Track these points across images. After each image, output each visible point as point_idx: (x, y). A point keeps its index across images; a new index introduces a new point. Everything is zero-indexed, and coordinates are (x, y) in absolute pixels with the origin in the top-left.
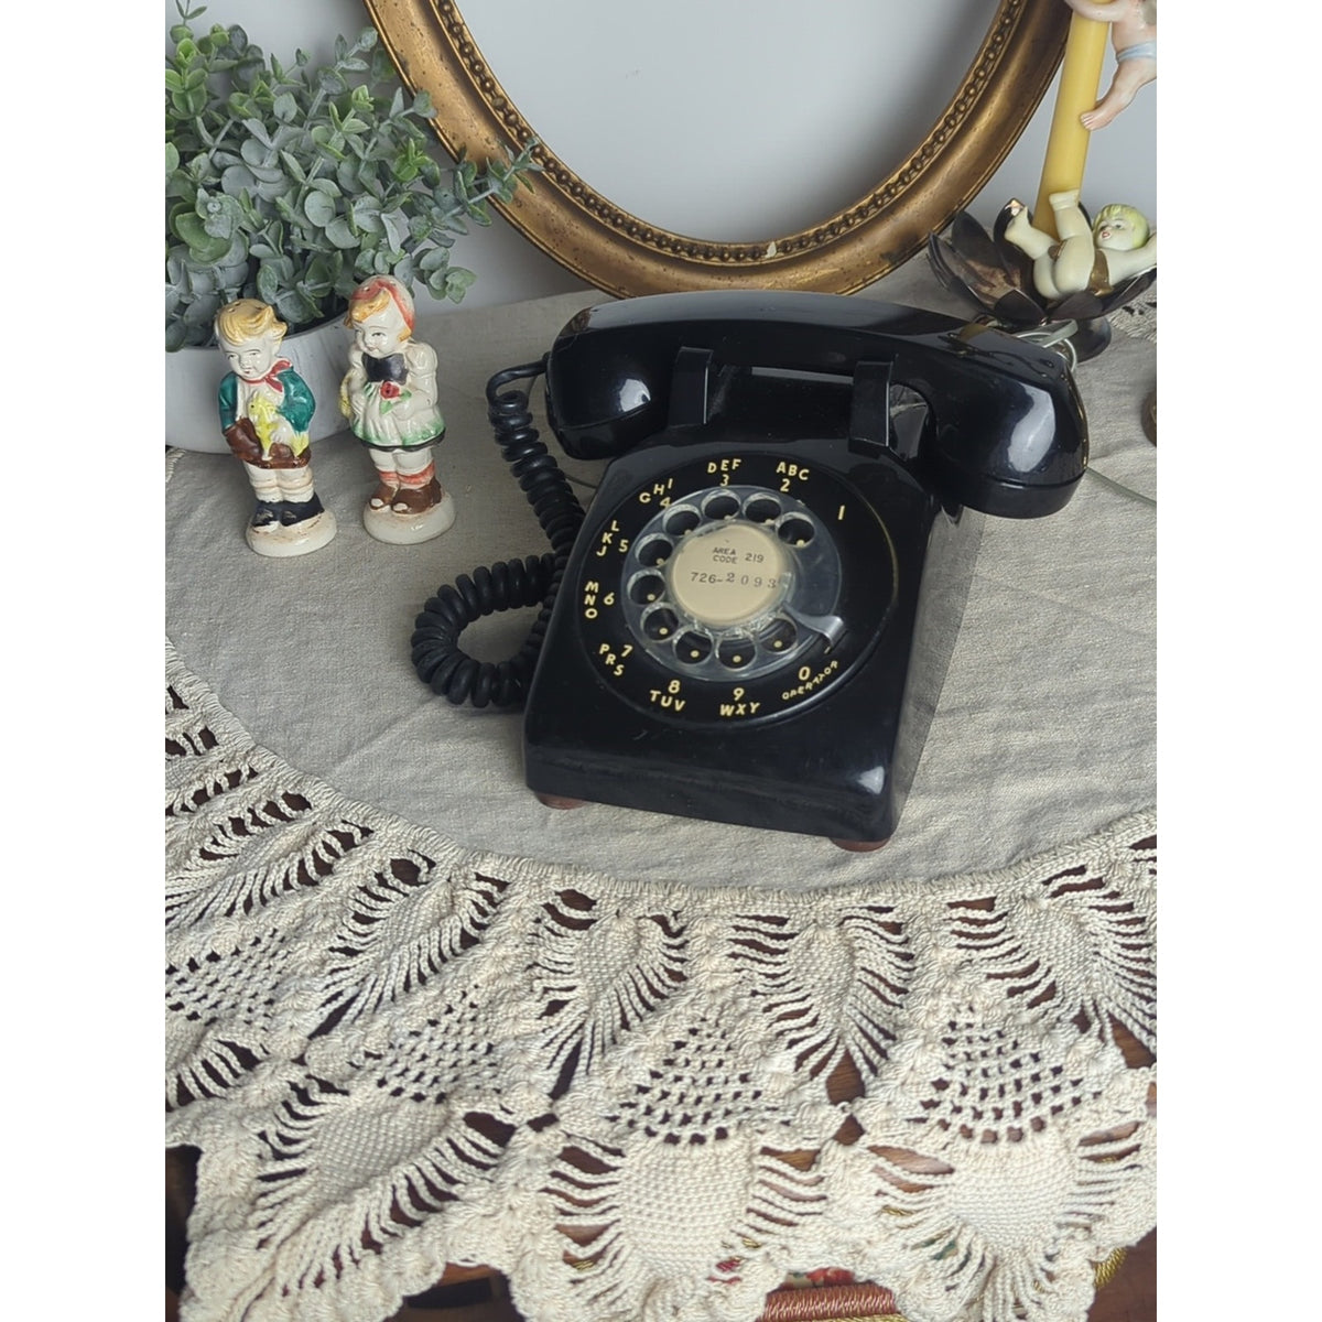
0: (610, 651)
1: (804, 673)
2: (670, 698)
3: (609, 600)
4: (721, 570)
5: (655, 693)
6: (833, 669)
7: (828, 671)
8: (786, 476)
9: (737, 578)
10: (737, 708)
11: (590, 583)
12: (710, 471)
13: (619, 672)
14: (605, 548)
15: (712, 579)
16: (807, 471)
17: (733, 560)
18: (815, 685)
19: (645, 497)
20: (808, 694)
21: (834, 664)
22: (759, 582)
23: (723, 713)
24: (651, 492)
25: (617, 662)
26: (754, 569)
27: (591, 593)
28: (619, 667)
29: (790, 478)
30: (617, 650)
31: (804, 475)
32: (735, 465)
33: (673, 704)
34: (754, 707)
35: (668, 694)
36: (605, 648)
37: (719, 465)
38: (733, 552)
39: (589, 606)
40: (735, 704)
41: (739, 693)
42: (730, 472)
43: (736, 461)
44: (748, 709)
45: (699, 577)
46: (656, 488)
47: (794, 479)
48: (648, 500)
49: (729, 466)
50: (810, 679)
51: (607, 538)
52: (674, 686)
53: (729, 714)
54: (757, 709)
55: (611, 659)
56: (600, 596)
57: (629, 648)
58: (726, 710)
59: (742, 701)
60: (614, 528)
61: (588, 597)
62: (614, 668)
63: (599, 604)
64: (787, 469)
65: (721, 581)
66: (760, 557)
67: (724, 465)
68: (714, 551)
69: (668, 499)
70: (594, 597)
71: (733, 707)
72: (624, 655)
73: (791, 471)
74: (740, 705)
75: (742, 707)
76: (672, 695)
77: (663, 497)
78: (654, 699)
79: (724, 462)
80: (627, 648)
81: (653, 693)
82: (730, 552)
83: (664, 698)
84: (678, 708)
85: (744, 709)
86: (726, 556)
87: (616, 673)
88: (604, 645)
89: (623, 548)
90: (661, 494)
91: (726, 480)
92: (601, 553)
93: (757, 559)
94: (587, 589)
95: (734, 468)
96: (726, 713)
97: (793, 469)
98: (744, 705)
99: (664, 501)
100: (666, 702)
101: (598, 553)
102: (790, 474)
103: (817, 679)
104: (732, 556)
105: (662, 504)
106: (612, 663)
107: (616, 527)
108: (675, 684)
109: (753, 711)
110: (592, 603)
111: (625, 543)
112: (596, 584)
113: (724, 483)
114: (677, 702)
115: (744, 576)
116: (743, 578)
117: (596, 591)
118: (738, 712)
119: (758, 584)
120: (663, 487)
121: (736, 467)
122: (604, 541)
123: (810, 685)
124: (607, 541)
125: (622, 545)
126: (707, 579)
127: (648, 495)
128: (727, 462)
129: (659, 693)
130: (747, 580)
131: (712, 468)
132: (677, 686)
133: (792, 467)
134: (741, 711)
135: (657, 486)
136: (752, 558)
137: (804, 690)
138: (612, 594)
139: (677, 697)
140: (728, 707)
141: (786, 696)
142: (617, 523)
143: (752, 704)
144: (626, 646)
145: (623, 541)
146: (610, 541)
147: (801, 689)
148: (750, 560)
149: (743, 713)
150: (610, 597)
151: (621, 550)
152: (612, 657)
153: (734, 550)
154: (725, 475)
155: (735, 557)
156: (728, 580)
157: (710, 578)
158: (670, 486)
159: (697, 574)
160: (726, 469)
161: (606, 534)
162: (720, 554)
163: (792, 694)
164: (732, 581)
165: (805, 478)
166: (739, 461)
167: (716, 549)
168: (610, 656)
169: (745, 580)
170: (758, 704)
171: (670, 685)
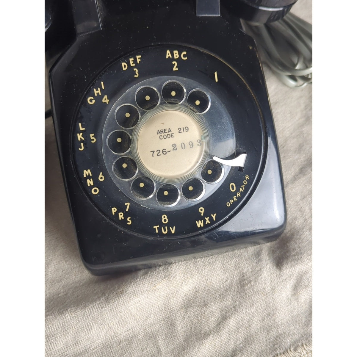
0: (118, 211)
1: (233, 187)
2: (166, 227)
3: (101, 178)
4: (167, 144)
5: (156, 227)
6: (247, 180)
7: (245, 182)
8: (173, 59)
9: (178, 146)
10: (205, 221)
11: (85, 171)
12: (124, 69)
13: (130, 222)
14: (82, 144)
15: (164, 152)
16: (185, 53)
17: (172, 136)
18: (241, 192)
19: (91, 100)
20: (240, 199)
21: (247, 177)
22: (192, 145)
23: (199, 226)
24: (93, 95)
25: (126, 216)
26: (185, 138)
27: (88, 177)
28: (128, 219)
29: (176, 60)
30: (121, 208)
31: (184, 56)
33: (169, 231)
34: (214, 216)
35: (164, 225)
36: (114, 210)
37: (128, 64)
38: (170, 131)
39: (91, 187)
40: (203, 219)
41: (202, 210)
42: (137, 66)
43: (138, 57)
44: (211, 219)
45: (156, 153)
46: (96, 92)
47: (179, 60)
48: (94, 101)
49: (135, 61)
50: (238, 190)
51: (80, 136)
52: (165, 218)
53: (202, 226)
54: (216, 217)
55: (121, 216)
56: (95, 177)
57: (128, 204)
58: (200, 224)
59: (206, 215)
60: (81, 129)
61: (88, 181)
62: (125, 221)
63: (97, 183)
64: (172, 54)
65: (170, 151)
66: (187, 128)
67: (131, 63)
68: (158, 133)
69: (106, 97)
70: (91, 179)
71: (202, 221)
72: (127, 210)
73: (175, 55)
74: (206, 218)
75: (207, 219)
76: (166, 225)
77: (102, 97)
78: (157, 232)
79: (131, 60)
80: (127, 205)
81: (155, 228)
82: (167, 131)
83: (162, 228)
84: (173, 232)
85: (209, 220)
86: (166, 134)
87: (128, 223)
88: (113, 209)
89: (93, 140)
90: (100, 94)
91: (137, 73)
92: (81, 148)
93: (185, 130)
94: (85, 176)
95: (138, 62)
96: (200, 225)
97: (176, 54)
98: (208, 218)
99: (104, 99)
100: (165, 231)
101: (80, 149)
102: (175, 58)
103: (241, 190)
104: (170, 133)
105: (104, 101)
106: (123, 218)
107: (82, 128)
108: (164, 217)
109: (214, 220)
110: (92, 184)
111: (93, 136)
112: (89, 171)
113: (136, 75)
114: (171, 228)
115: (182, 144)
116: (182, 145)
117: (91, 175)
118: (206, 223)
119: (192, 146)
120: (99, 89)
121: (139, 61)
122: (79, 140)
123: (238, 194)
124: (81, 139)
125: (92, 138)
126: (161, 153)
127: (92, 98)
128: (133, 59)
129: (158, 226)
130: (184, 146)
131: (125, 66)
132: (166, 218)
133: (175, 52)
134: (208, 221)
135: (95, 90)
136: (182, 131)
137: (237, 197)
138: (101, 173)
139: (169, 225)
140: (200, 221)
141: (228, 204)
142: (82, 125)
143: (212, 215)
144: (126, 204)
145: (91, 135)
146: (83, 139)
147: (235, 198)
148: (182, 132)
149: (209, 222)
150: (101, 176)
151: (92, 142)
152: (121, 215)
153: (169, 129)
154: (135, 69)
155: (172, 133)
156: (174, 149)
157: (163, 152)
158: (103, 88)
159: (154, 152)
160: (134, 65)
161: (78, 134)
162: (162, 134)
163: (231, 202)
164: (176, 149)
165: (186, 58)
166: (140, 56)
167: (158, 131)
168: (120, 214)
169: (183, 146)
170: (215, 214)
171: (162, 219)
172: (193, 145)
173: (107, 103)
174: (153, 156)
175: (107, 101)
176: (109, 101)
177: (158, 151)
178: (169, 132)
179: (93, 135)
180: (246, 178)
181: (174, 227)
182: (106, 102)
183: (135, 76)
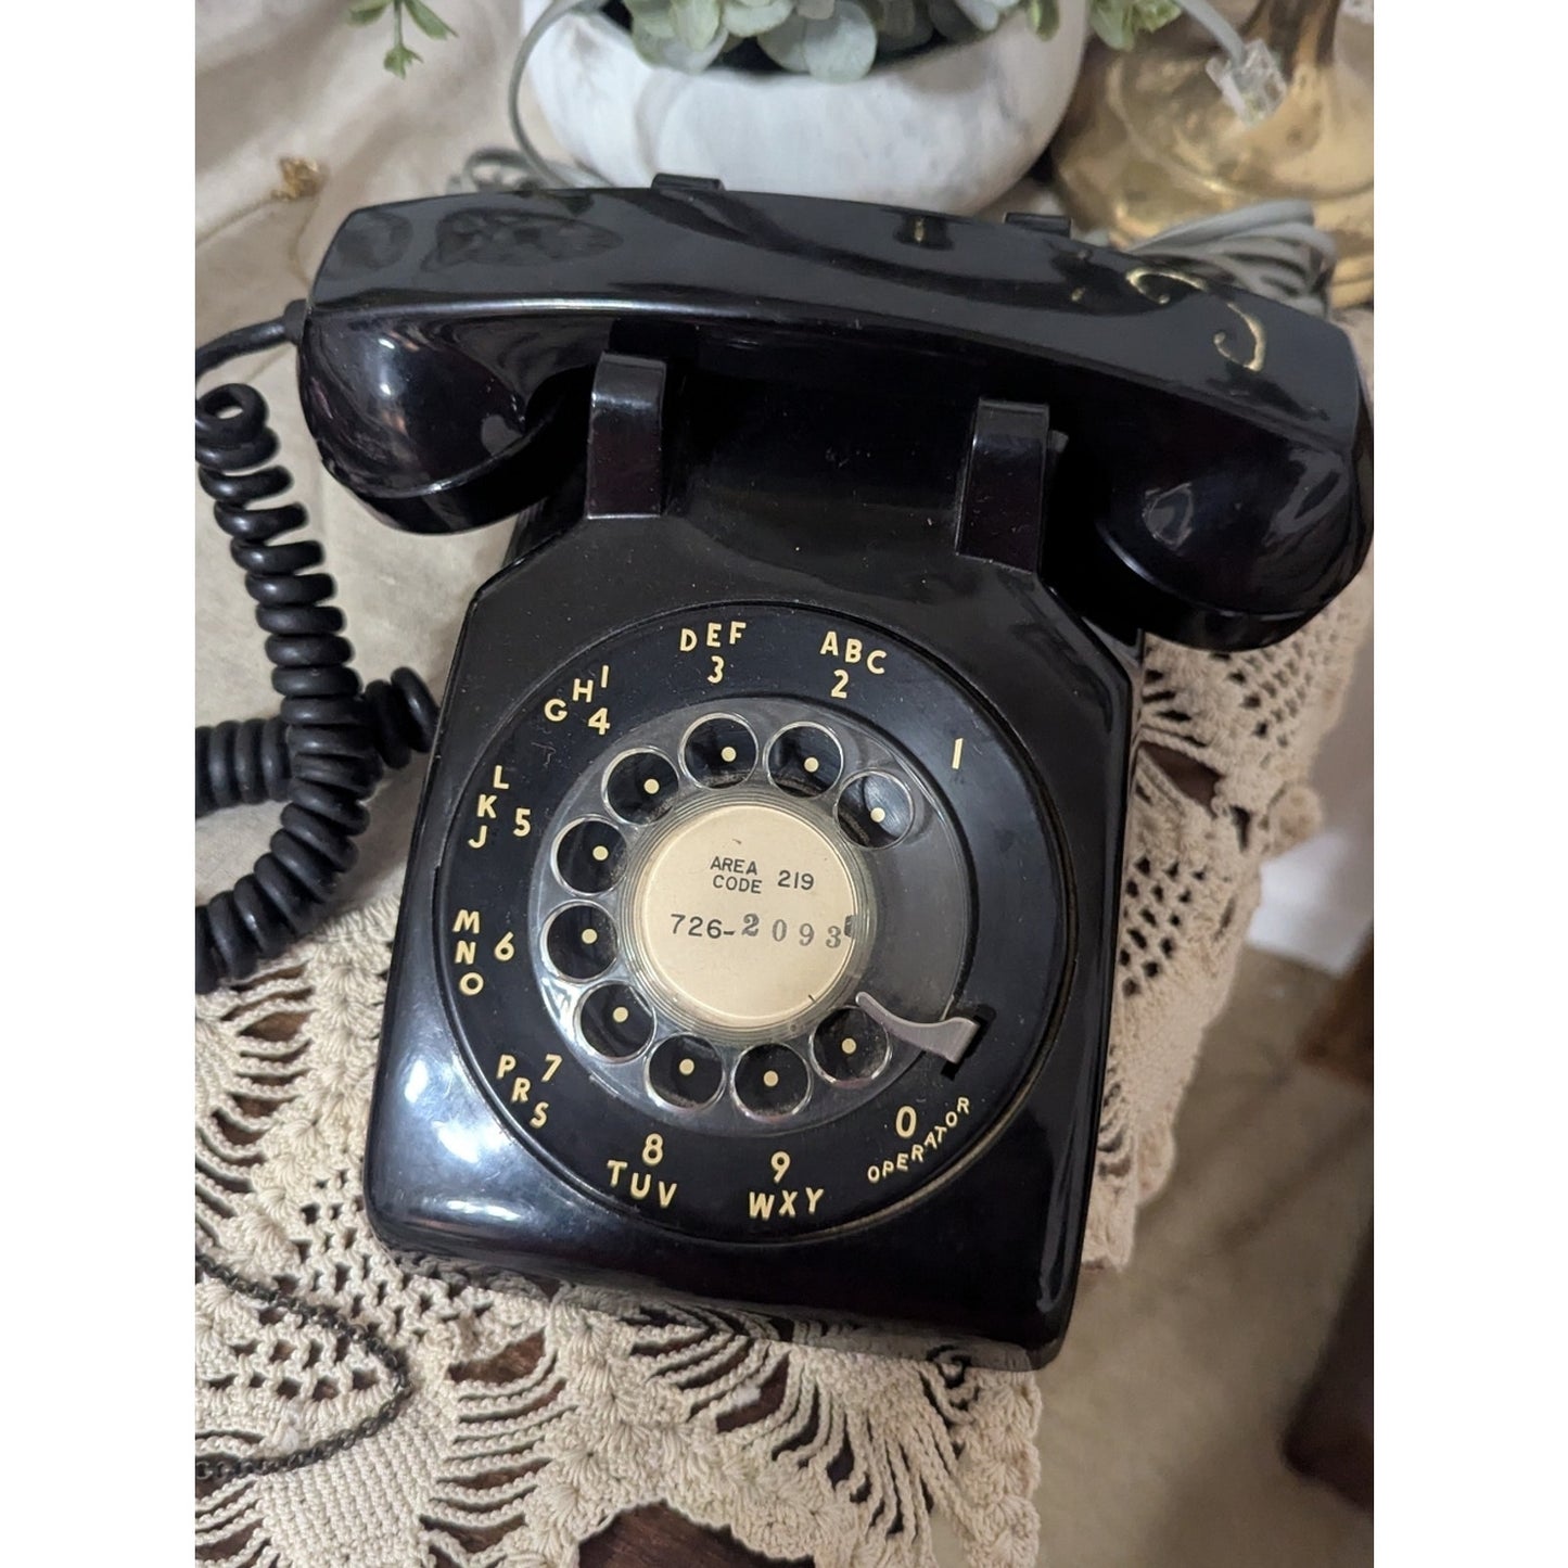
0: (518, 1072)
1: (906, 1119)
2: (646, 1178)
5: (617, 1166)
6: (961, 1115)
7: (952, 1119)
8: (839, 662)
9: (764, 926)
10: (779, 1202)
11: (463, 914)
12: (683, 647)
13: (540, 1120)
14: (484, 829)
15: (714, 930)
16: (882, 654)
17: (754, 887)
18: (929, 1150)
19: (555, 709)
21: (963, 1104)
22: (808, 935)
23: (753, 1213)
24: (567, 696)
25: (534, 1096)
26: (793, 906)
27: (466, 935)
28: (540, 1108)
29: (848, 667)
30: (530, 1066)
31: (878, 662)
32: (734, 636)
33: (654, 1192)
34: (814, 1197)
35: (644, 1169)
36: (506, 1064)
37: (702, 636)
38: (752, 869)
39: (464, 968)
40: (776, 1190)
41: (781, 1163)
42: (725, 650)
43: (735, 625)
44: (801, 1203)
46: (577, 690)
47: (857, 670)
48: (563, 715)
49: (723, 635)
50: (919, 1138)
51: (485, 805)
52: (653, 1148)
53: (766, 1215)
54: (818, 1203)
55: (521, 1089)
56: (486, 941)
57: (556, 1060)
58: (760, 1205)
59: (789, 1182)
60: (497, 784)
61: (462, 945)
62: (527, 1109)
63: (485, 961)
64: (842, 647)
65: (732, 933)
66: (807, 879)
67: (711, 635)
68: (714, 865)
69: (603, 712)
70: (473, 945)
71: (772, 1198)
72: (546, 1078)
73: (849, 651)
74: (785, 1193)
75: (789, 1199)
76: (649, 1169)
77: (593, 709)
78: (614, 1181)
80: (551, 1063)
81: (612, 1168)
82: (745, 867)
83: (635, 1177)
84: (665, 1200)
85: (795, 1203)
86: (738, 876)
87: (534, 1122)
88: (504, 1058)
89: (521, 828)
90: (589, 699)
91: (718, 670)
92: (477, 840)
93: (800, 882)
94: (457, 928)
95: (732, 641)
96: (760, 1213)
97: (854, 649)
98: (794, 1194)
99: (596, 717)
100: (640, 1186)
101: (472, 843)
102: (848, 659)
103: (930, 1139)
104: (751, 877)
105: (592, 723)
106: (524, 1098)
107: (502, 781)
108: (654, 1142)
109: (812, 1208)
110: (470, 960)
111: (524, 817)
112: (475, 915)
113: (715, 675)
114: (662, 1185)
115: (777, 922)
116: (775, 927)
117: (476, 930)
118: (782, 1211)
119: (806, 940)
120: (590, 683)
121: (737, 639)
122: (481, 814)
123: (917, 1152)
124: (486, 812)
125: (519, 821)
126: (703, 929)
127: (562, 704)
128: (718, 627)
129: (625, 1165)
130: (784, 931)
131: (689, 640)
132: (658, 1148)
133: (851, 642)
134: (788, 1207)
135: (577, 682)
136: (791, 881)
137: (909, 1162)
138: (509, 936)
139: (659, 1173)
140: (762, 1197)
141: (874, 1174)
142: (503, 772)
143: (809, 1191)
144: (549, 1057)
145: (521, 812)
146: (493, 815)
147: (902, 1158)
148: (788, 886)
149: (792, 1212)
150: (505, 943)
151: (517, 832)
152: (523, 1085)
153: (753, 863)
154: (715, 658)
155: (756, 878)
156: (746, 931)
157: (709, 928)
158: (604, 685)
159: (682, 918)
160: (718, 644)
161: (483, 797)
162: (726, 873)
163: (885, 1169)
164: (754, 934)
165: (881, 671)
166: (743, 625)
167: (717, 859)
168: (519, 1081)
169: (779, 930)
170: (820, 1192)
171: (644, 1145)
172: (811, 935)
173: (602, 732)
174: (675, 931)
175: (603, 726)
176: (608, 726)
177: (696, 922)
178: (748, 872)
179: (527, 812)
180: (960, 1104)
181: (674, 1187)
182: (598, 729)
183: (711, 679)
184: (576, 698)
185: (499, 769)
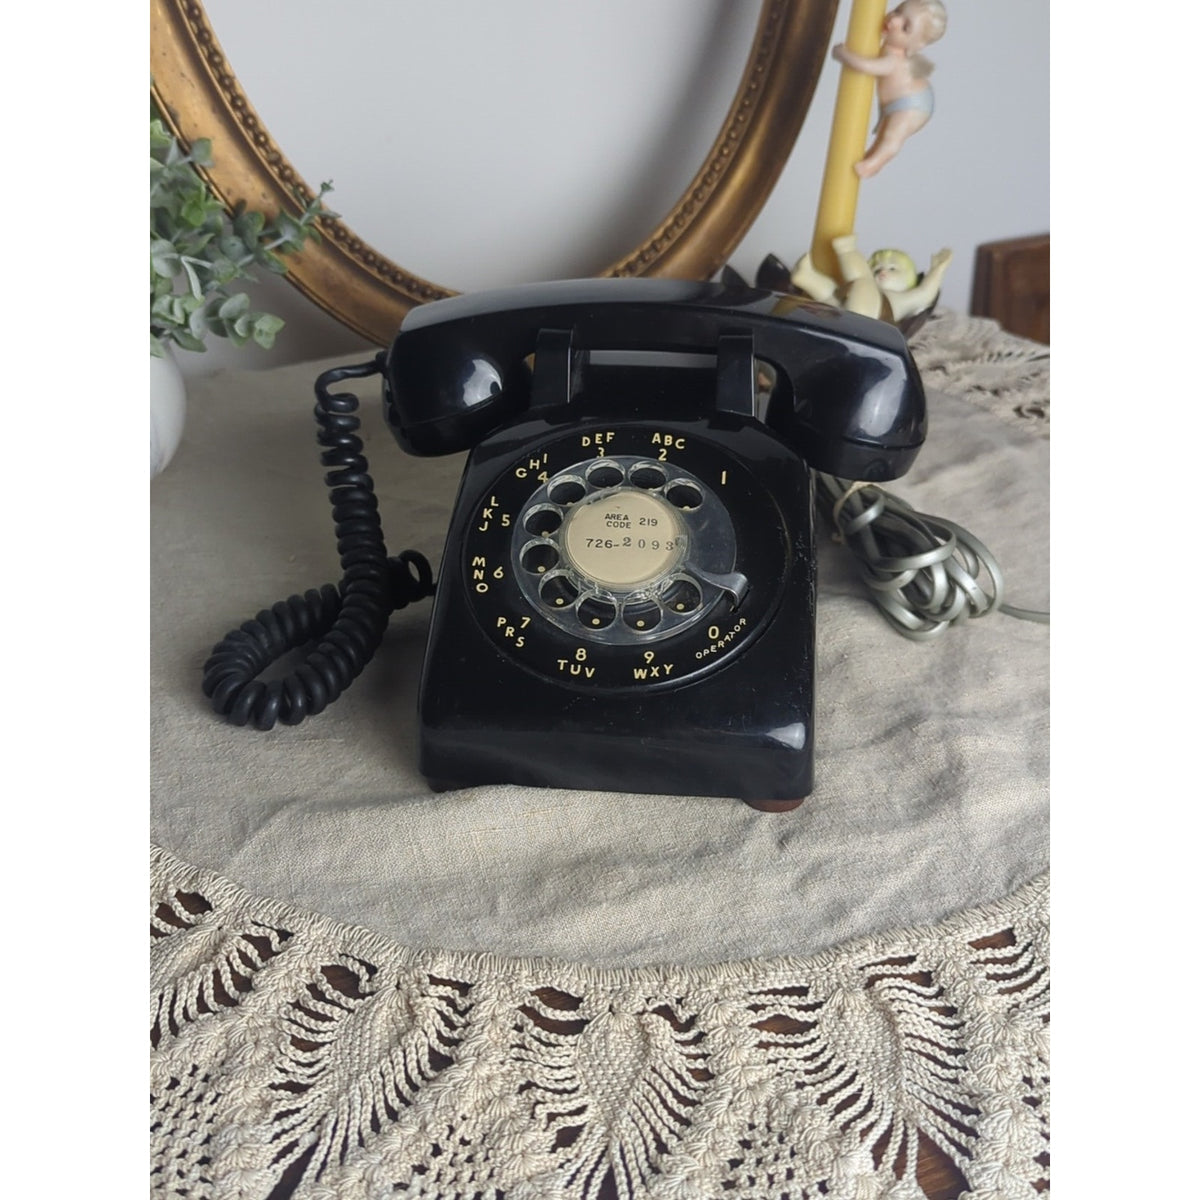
0: (507, 624)
1: (713, 632)
2: (579, 665)
3: (498, 573)
4: (617, 534)
5: (562, 662)
6: (742, 626)
7: (737, 628)
8: (662, 445)
9: (634, 543)
10: (650, 671)
11: (477, 558)
12: (584, 445)
13: (520, 644)
14: (486, 523)
15: (608, 544)
16: (683, 440)
17: (627, 525)
18: (727, 642)
19: (521, 473)
20: (721, 652)
21: (743, 621)
22: (656, 545)
23: (637, 677)
24: (527, 467)
25: (517, 634)
26: (648, 533)
27: (479, 568)
28: (520, 639)
29: (666, 448)
30: (514, 621)
31: (680, 444)
32: (609, 439)
33: (583, 671)
34: (668, 669)
35: (577, 663)
36: (501, 621)
37: (593, 439)
38: (626, 518)
39: (478, 581)
40: (648, 668)
41: (649, 656)
42: (605, 444)
43: (609, 434)
44: (662, 671)
45: (594, 543)
46: (532, 464)
47: (671, 449)
48: (525, 475)
49: (604, 438)
50: (721, 637)
51: (487, 513)
52: (581, 654)
53: (643, 677)
54: (671, 671)
55: (510, 632)
56: (488, 571)
57: (527, 619)
58: (640, 674)
59: (654, 663)
60: (493, 504)
61: (477, 572)
62: (514, 639)
63: (488, 578)
64: (663, 439)
65: (617, 545)
66: (654, 521)
67: (597, 439)
68: (606, 517)
69: (545, 473)
70: (482, 571)
71: (646, 670)
72: (523, 626)
73: (666, 441)
74: (653, 668)
75: (655, 669)
76: (580, 663)
77: (540, 472)
78: (562, 668)
79: (598, 436)
80: (525, 620)
81: (560, 663)
82: (622, 517)
83: (573, 666)
84: (589, 675)
85: (658, 672)
86: (619, 521)
87: (518, 645)
88: (500, 619)
89: (505, 522)
90: (537, 468)
91: (601, 452)
92: (483, 528)
93: (651, 523)
94: (474, 564)
95: (608, 441)
96: (640, 676)
97: (668, 440)
98: (658, 668)
99: (541, 475)
100: (575, 670)
101: (481, 529)
102: (666, 444)
103: (727, 637)
104: (626, 521)
105: (539, 477)
106: (512, 635)
107: (495, 502)
108: (581, 652)
109: (668, 673)
110: (481, 578)
111: (507, 518)
112: (483, 559)
113: (600, 455)
114: (587, 669)
115: (640, 540)
116: (639, 542)
117: (484, 565)
118: (652, 675)
119: (655, 547)
120: (538, 461)
122: (485, 516)
123: (721, 644)
124: (487, 516)
125: (504, 519)
126: (603, 544)
127: (525, 470)
128: (600, 435)
129: (566, 661)
130: (644, 544)
131: (586, 442)
132: (584, 654)
133: (667, 437)
134: (655, 672)
135: (532, 460)
136: (646, 522)
137: (717, 648)
138: (501, 568)
139: (585, 664)
140: (641, 670)
141: (699, 656)
142: (496, 499)
143: (665, 666)
144: (524, 618)
145: (505, 516)
146: (491, 517)
147: (713, 648)
148: (644, 524)
149: (657, 675)
150: (499, 570)
151: (503, 524)
152: (511, 630)
153: (626, 515)
154: (600, 448)
155: (628, 522)
156: (625, 544)
157: (606, 544)
158: (545, 461)
159: (592, 540)
160: (601, 442)
161: (486, 510)
162: (613, 520)
163: (705, 653)
164: (629, 545)
165: (682, 447)
166: (613, 434)
167: (608, 515)
168: (508, 628)
169: (642, 544)
170: (671, 666)
171: (576, 653)
172: (658, 546)
174: (589, 547)
175: (545, 478)
177: (600, 542)
178: (624, 519)
179: (508, 516)
180: (741, 622)
181: (593, 670)
182: (542, 480)
183: (598, 456)
184: (531, 467)
185: (493, 498)
